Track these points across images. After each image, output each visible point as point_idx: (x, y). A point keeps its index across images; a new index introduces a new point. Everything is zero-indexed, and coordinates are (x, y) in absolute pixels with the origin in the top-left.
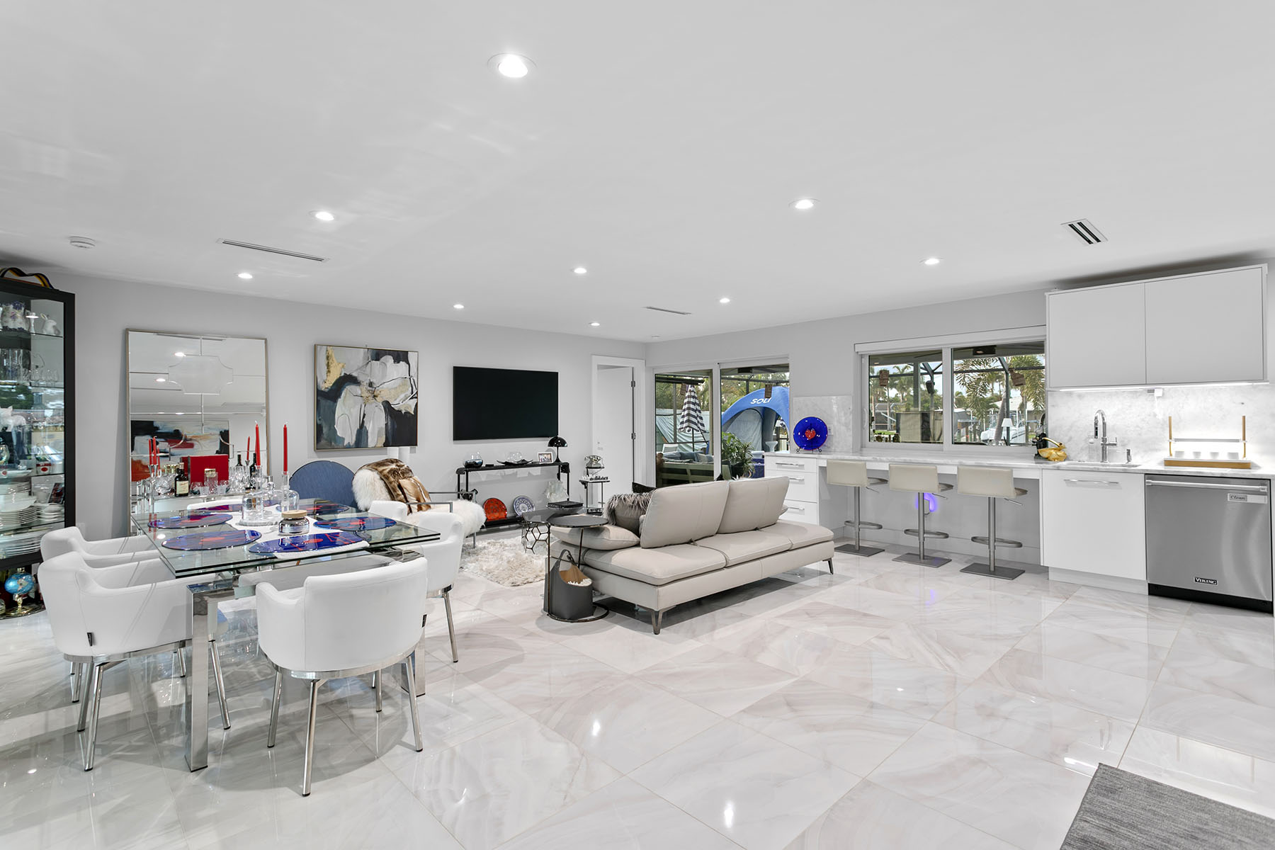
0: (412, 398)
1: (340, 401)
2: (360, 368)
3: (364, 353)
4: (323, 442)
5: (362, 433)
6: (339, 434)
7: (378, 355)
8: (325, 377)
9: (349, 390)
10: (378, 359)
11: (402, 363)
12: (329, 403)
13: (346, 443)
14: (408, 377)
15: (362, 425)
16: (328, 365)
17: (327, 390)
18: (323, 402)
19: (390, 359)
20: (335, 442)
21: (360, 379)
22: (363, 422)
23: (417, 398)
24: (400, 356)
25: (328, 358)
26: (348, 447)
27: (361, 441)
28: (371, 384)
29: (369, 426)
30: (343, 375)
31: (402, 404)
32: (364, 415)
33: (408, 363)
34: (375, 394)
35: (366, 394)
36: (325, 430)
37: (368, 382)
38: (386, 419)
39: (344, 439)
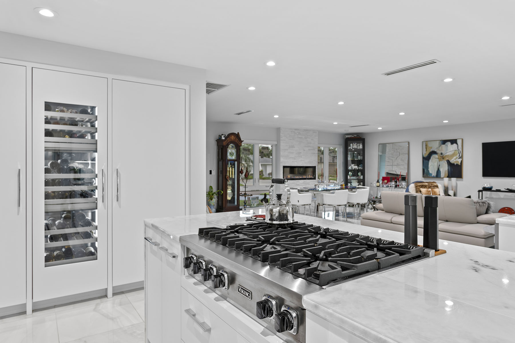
0: (459, 158)
1: (430, 161)
2: (437, 148)
3: (439, 142)
4: (425, 175)
5: (438, 172)
6: (430, 172)
7: (444, 142)
8: (425, 152)
9: (434, 156)
10: (444, 144)
11: (455, 145)
12: (427, 161)
13: (433, 175)
14: (457, 149)
15: (438, 169)
16: (426, 148)
17: (426, 157)
18: (425, 161)
19: (449, 144)
20: (429, 175)
21: (438, 152)
22: (439, 168)
23: (461, 158)
24: (454, 142)
25: (426, 145)
26: (434, 177)
27: (438, 175)
28: (442, 154)
29: (441, 170)
30: (431, 151)
31: (455, 160)
32: (439, 165)
33: (457, 144)
34: (443, 157)
35: (439, 158)
36: (425, 171)
37: (440, 153)
38: (448, 167)
39: (432, 174)
